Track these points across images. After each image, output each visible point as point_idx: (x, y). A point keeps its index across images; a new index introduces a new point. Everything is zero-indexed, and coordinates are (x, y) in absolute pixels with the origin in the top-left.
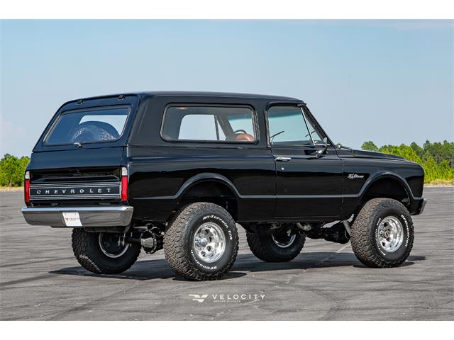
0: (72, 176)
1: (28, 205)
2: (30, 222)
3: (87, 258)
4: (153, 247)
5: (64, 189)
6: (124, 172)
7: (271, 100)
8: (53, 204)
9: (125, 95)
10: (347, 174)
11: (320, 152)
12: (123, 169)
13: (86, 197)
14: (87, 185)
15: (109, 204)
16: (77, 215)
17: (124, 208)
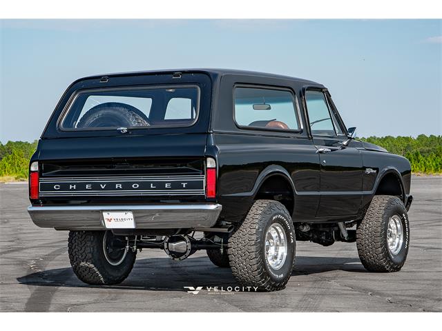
0: (113, 167)
1: (35, 202)
2: (40, 223)
3: (92, 266)
4: (186, 252)
5: (103, 184)
6: (210, 163)
7: (306, 84)
8: (73, 202)
9: (183, 72)
10: (364, 168)
11: (345, 143)
12: (209, 160)
13: (143, 193)
14: (143, 179)
15: (178, 201)
16: (130, 215)
17: (213, 207)
